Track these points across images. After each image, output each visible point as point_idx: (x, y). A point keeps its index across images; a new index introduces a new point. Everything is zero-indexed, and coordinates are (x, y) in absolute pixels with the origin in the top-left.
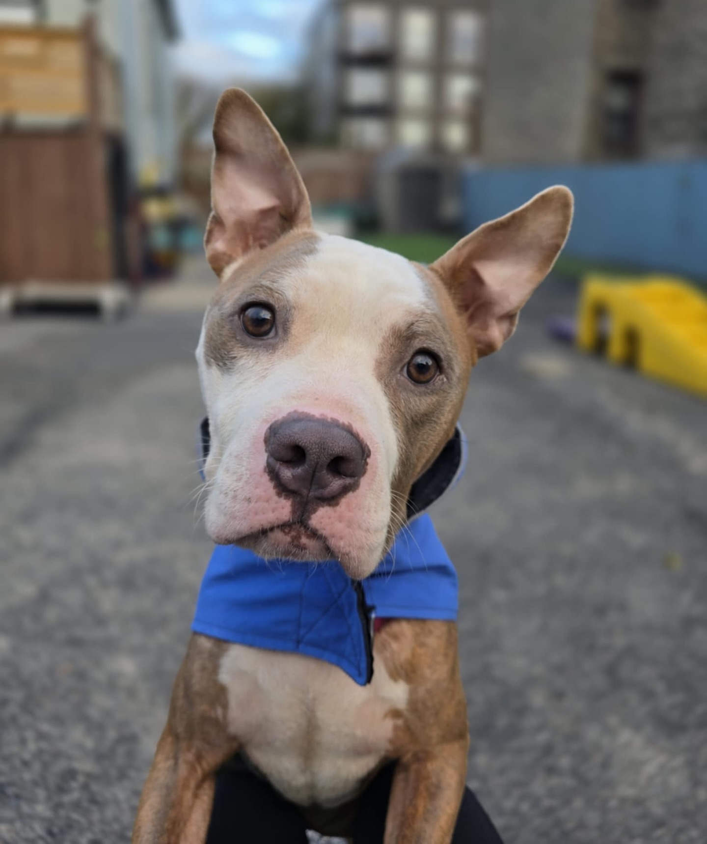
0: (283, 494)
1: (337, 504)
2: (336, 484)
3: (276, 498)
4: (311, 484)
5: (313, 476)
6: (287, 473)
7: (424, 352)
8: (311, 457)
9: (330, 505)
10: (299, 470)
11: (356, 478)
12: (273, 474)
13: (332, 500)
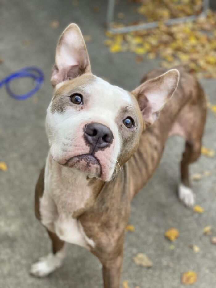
0: (88, 145)
1: (104, 150)
2: (104, 144)
3: (85, 146)
4: (97, 142)
5: (98, 140)
6: (90, 138)
7: (129, 118)
8: (98, 134)
9: (101, 150)
10: (94, 137)
11: (110, 144)
12: (86, 138)
13: (102, 148)
